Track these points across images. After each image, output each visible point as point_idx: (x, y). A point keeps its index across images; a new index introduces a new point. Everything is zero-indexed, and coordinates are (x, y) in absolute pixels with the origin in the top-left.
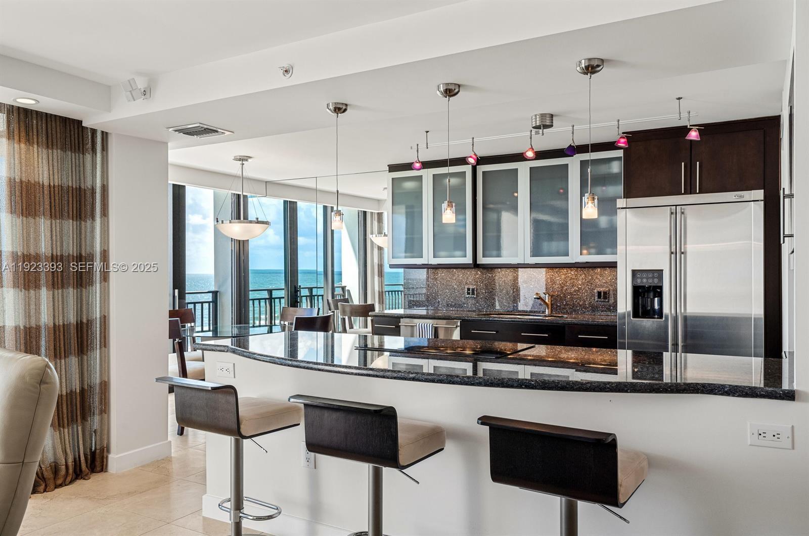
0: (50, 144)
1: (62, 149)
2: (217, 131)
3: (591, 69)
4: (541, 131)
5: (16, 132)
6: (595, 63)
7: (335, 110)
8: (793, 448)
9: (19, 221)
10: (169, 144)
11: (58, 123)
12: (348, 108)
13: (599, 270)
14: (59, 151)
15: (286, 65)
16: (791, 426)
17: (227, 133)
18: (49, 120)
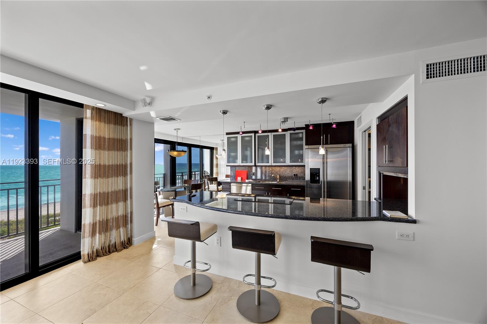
0: (109, 122)
1: (114, 124)
2: (175, 119)
3: (323, 101)
4: (284, 123)
5: (95, 117)
6: (325, 99)
7: (223, 113)
8: (414, 240)
9: (94, 151)
10: (155, 124)
11: (113, 115)
12: (228, 112)
13: (294, 167)
14: (113, 125)
15: (208, 95)
16: (413, 233)
17: (179, 120)
18: (109, 113)
